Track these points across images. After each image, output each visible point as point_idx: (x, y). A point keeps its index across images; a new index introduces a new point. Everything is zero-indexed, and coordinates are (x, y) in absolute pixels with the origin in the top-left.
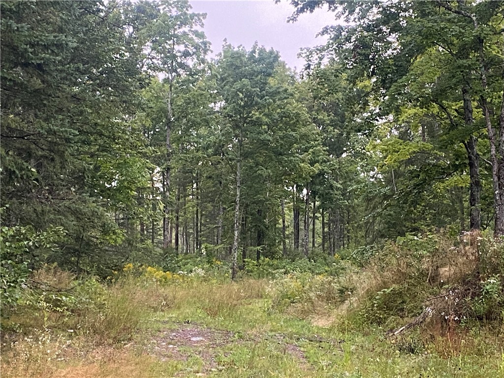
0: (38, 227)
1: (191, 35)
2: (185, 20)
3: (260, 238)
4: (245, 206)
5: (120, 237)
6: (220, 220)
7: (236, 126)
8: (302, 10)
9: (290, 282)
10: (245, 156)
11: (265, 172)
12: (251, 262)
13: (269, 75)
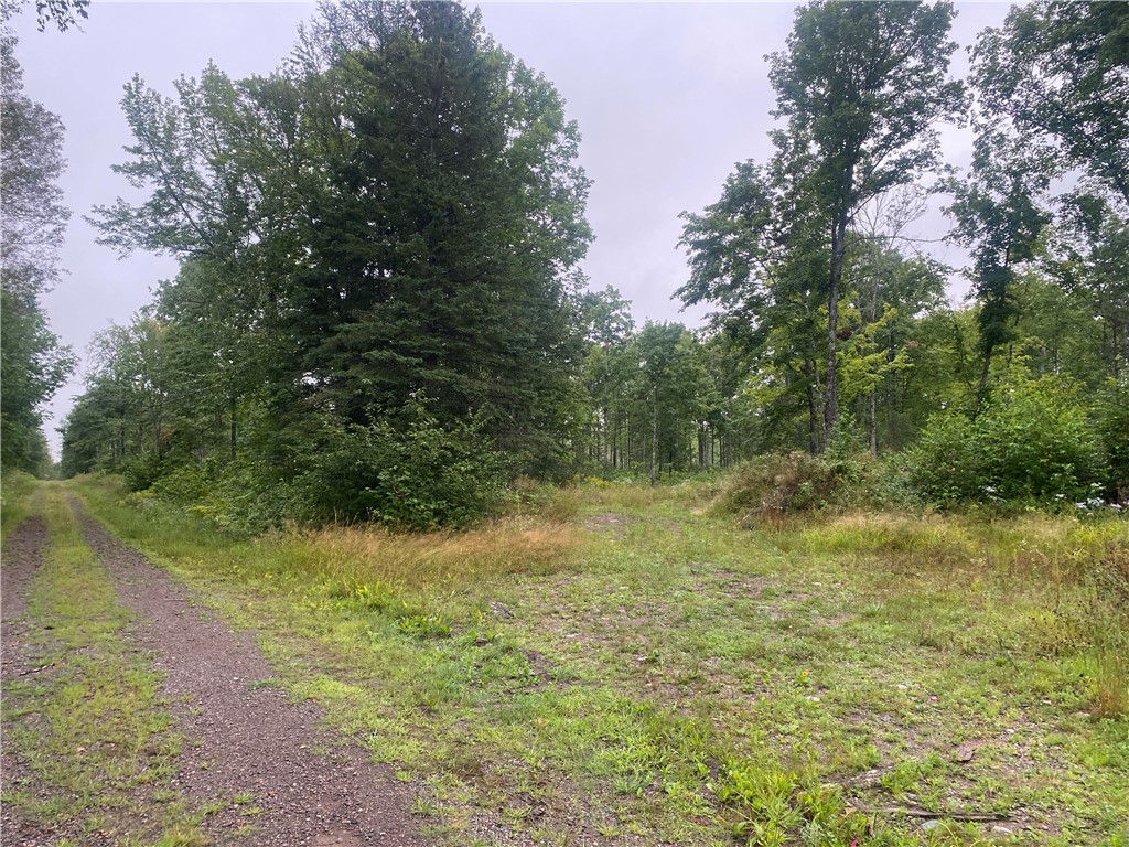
0: (515, 451)
1: (621, 316)
2: (617, 305)
3: (671, 457)
4: (660, 436)
5: (571, 457)
6: (643, 444)
7: (653, 379)
8: (688, 305)
9: (686, 486)
10: (660, 399)
11: (673, 411)
12: (665, 474)
13: (676, 343)
